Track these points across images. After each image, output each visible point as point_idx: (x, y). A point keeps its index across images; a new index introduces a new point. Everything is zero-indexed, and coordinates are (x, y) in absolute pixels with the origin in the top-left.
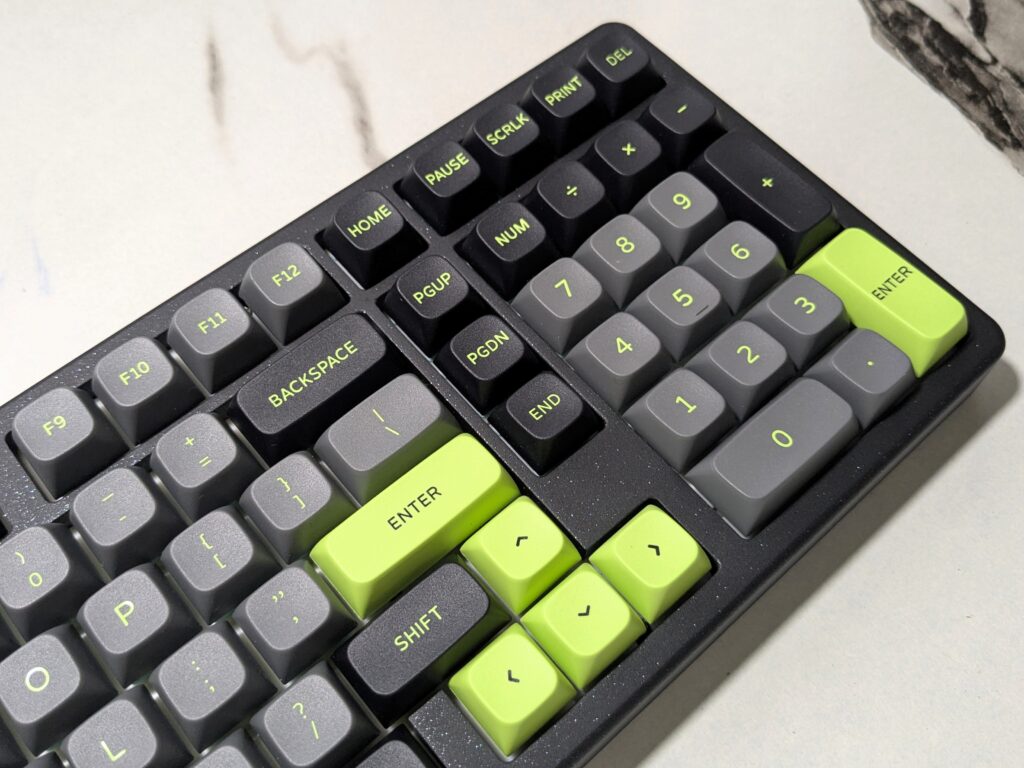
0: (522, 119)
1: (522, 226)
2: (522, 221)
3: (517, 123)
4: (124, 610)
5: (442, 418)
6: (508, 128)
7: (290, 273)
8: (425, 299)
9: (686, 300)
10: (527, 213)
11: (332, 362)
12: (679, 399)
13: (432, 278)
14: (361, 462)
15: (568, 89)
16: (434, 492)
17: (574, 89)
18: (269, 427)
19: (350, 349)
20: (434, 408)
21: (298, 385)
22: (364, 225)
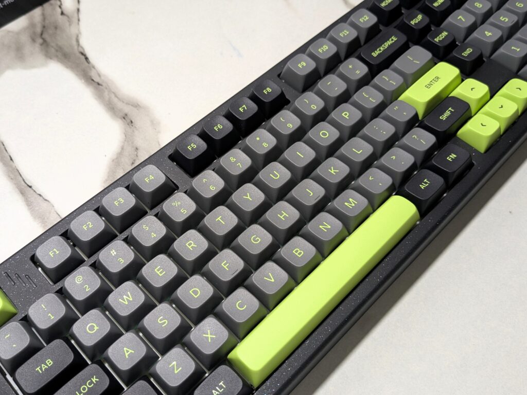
4: (346, 114)
7: (365, 18)
8: (415, 23)
9: (505, 20)
11: (389, 42)
12: (513, 47)
13: (416, 17)
14: (409, 71)
16: (437, 78)
18: (374, 62)
19: (395, 39)
20: (430, 54)
21: (380, 50)
22: (385, 3)
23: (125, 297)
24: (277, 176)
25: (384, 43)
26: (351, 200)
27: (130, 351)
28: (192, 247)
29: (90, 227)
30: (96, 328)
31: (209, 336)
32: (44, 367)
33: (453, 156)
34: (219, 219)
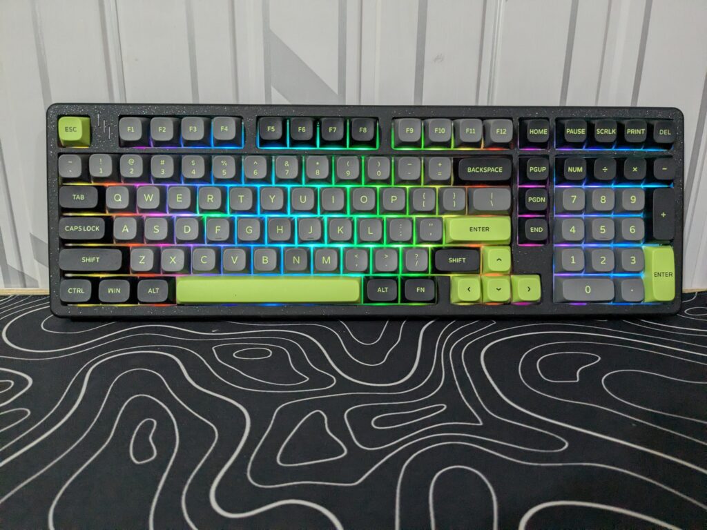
0: (614, 131)
1: (580, 170)
2: (581, 168)
3: (611, 132)
4: (394, 198)
5: (508, 210)
6: (607, 131)
7: (503, 131)
8: (533, 171)
9: (603, 231)
10: (585, 166)
11: (493, 170)
12: (573, 257)
13: (540, 166)
14: (477, 205)
15: (638, 132)
16: (487, 229)
17: (640, 133)
18: (462, 177)
19: (500, 170)
20: (507, 206)
21: (478, 170)
22: (536, 132)
23: (149, 195)
24: (303, 200)
25: (487, 167)
26: (329, 258)
27: (127, 230)
28: (210, 200)
29: (164, 131)
30: (120, 200)
31: (173, 260)
32: (78, 197)
33: (423, 290)
34: (241, 196)
